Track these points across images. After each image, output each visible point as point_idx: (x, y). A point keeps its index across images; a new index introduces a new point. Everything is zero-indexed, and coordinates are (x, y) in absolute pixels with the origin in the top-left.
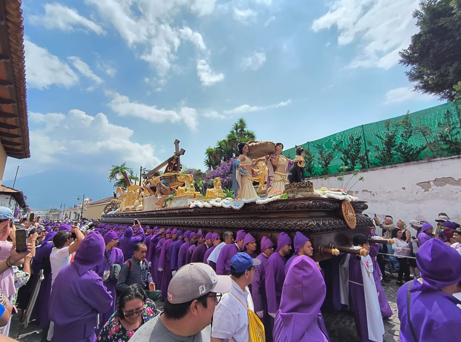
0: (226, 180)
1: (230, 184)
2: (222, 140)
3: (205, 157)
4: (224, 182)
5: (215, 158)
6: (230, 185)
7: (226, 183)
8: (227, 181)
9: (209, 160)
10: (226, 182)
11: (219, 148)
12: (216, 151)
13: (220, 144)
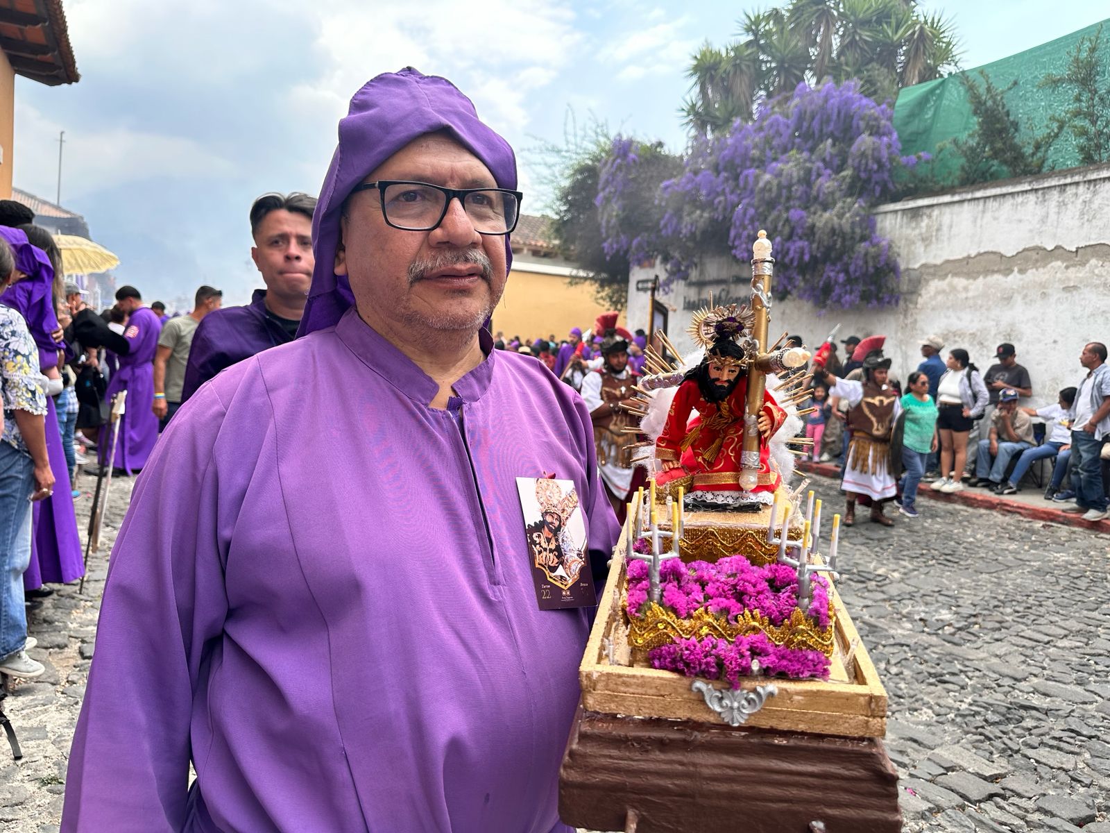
0: (767, 177)
1: (784, 192)
2: (764, 10)
3: (688, 91)
4: (761, 184)
5: (727, 91)
6: (783, 200)
7: (770, 190)
8: (775, 182)
9: (700, 103)
10: (768, 182)
11: (748, 44)
12: (736, 57)
13: (753, 26)
